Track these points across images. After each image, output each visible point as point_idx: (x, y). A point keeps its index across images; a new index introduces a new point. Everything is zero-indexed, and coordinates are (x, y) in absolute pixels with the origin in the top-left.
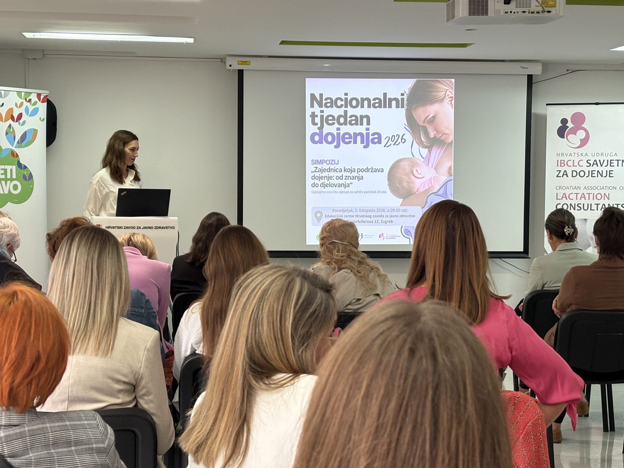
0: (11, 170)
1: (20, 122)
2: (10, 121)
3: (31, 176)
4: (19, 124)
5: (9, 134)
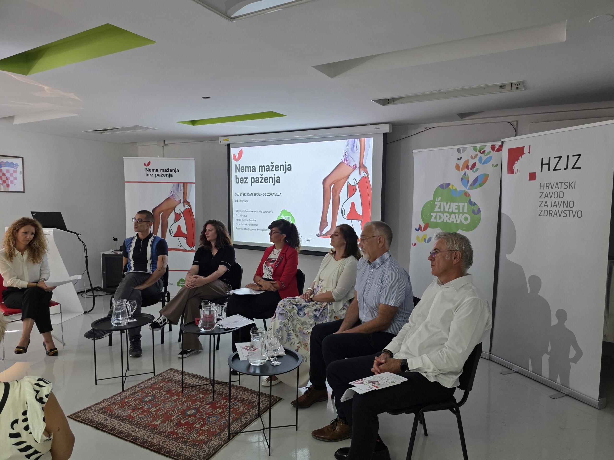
0: (464, 206)
1: (473, 170)
2: (466, 170)
3: (479, 211)
4: (473, 171)
5: (464, 179)
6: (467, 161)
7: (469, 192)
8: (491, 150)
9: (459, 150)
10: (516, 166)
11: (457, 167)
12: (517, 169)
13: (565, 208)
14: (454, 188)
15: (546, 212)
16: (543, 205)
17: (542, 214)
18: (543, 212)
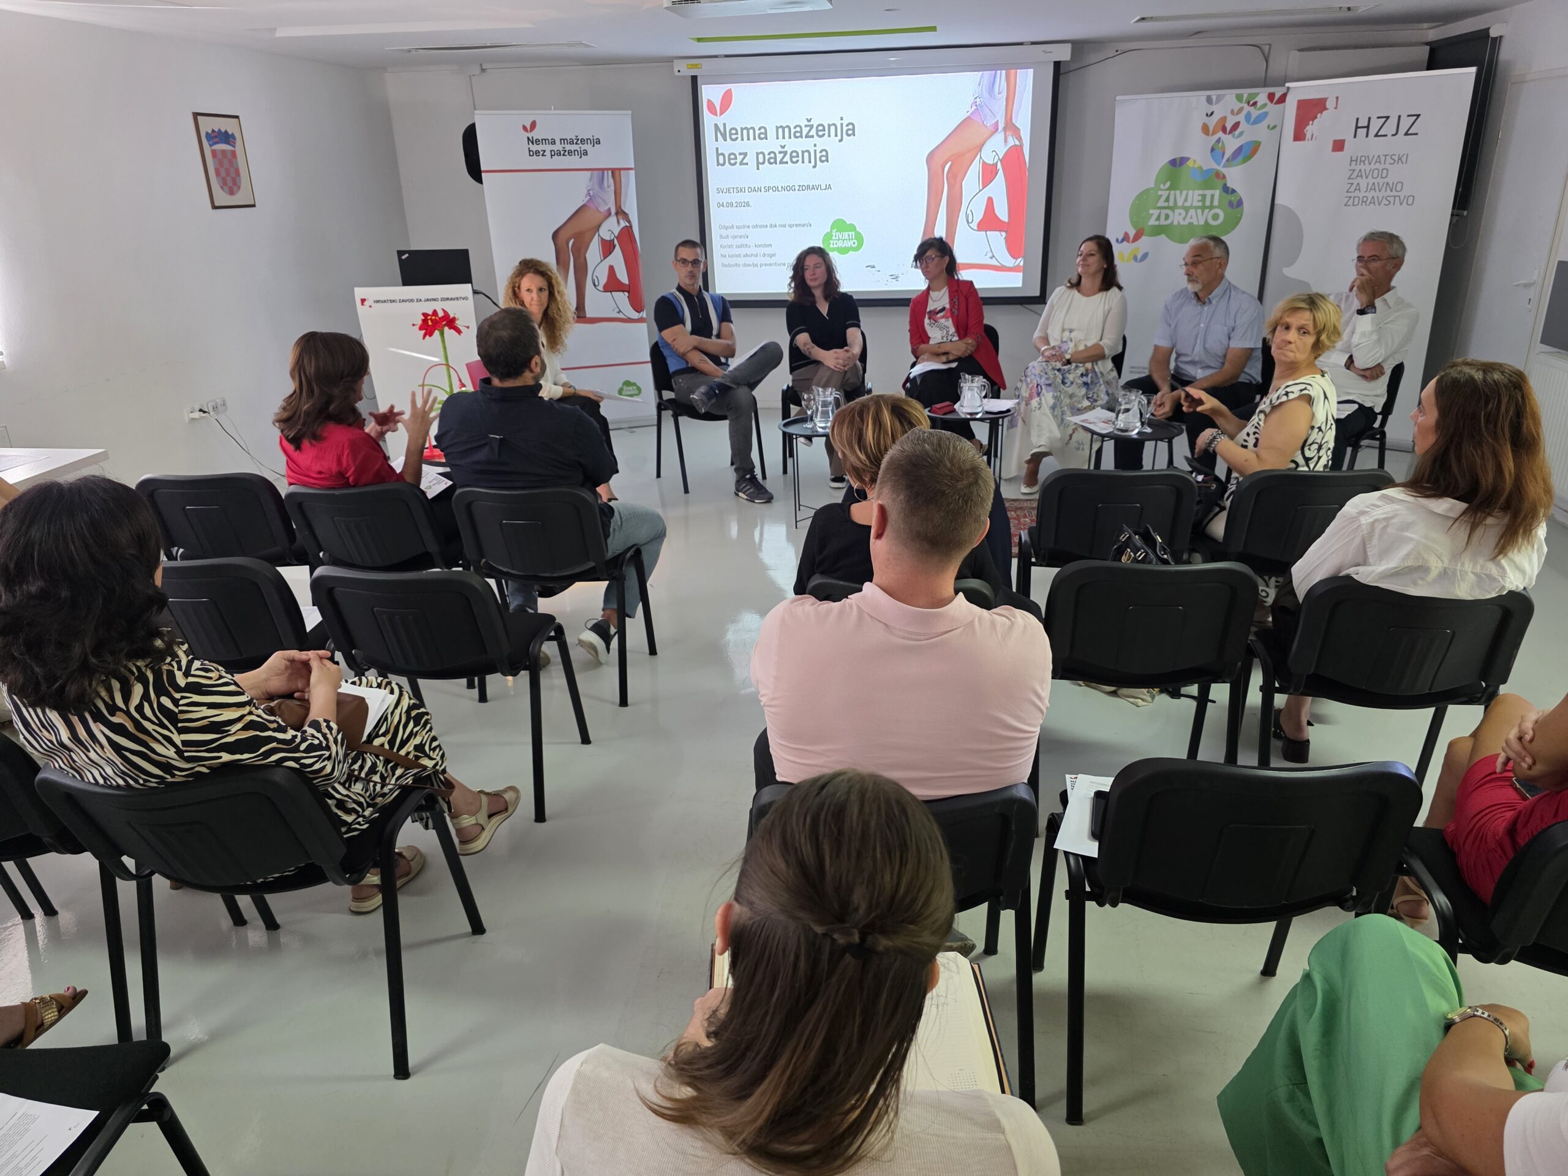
1: (1234, 134)
3: (1240, 203)
4: (1234, 137)
5: (1216, 151)
6: (1224, 119)
7: (1224, 171)
8: (1267, 101)
9: (1209, 100)
10: (1310, 129)
11: (1205, 129)
12: (1312, 135)
13: (1389, 193)
14: (1196, 166)
15: (1357, 199)
16: (1352, 189)
17: (1351, 202)
18: (1352, 199)
